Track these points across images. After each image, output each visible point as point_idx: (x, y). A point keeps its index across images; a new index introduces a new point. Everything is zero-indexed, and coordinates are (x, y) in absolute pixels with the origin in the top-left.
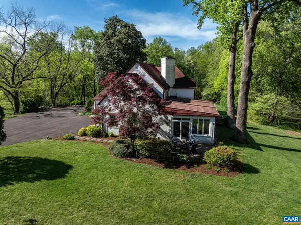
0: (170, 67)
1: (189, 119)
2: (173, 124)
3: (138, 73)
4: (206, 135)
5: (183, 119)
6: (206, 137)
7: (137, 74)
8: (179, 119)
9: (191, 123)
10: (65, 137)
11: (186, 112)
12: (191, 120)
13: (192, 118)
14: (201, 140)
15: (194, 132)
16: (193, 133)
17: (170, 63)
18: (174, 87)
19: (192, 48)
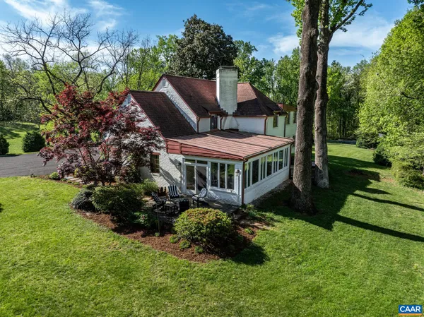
0: (229, 84)
1: (206, 163)
2: (185, 169)
3: (165, 92)
4: (229, 191)
5: (199, 162)
6: (228, 193)
7: (163, 93)
8: (193, 161)
9: (209, 169)
10: (50, 176)
11: (200, 151)
12: (209, 164)
13: (210, 161)
14: (223, 198)
15: (214, 184)
16: (212, 185)
17: (227, 77)
18: (235, 115)
19: (362, 62)
